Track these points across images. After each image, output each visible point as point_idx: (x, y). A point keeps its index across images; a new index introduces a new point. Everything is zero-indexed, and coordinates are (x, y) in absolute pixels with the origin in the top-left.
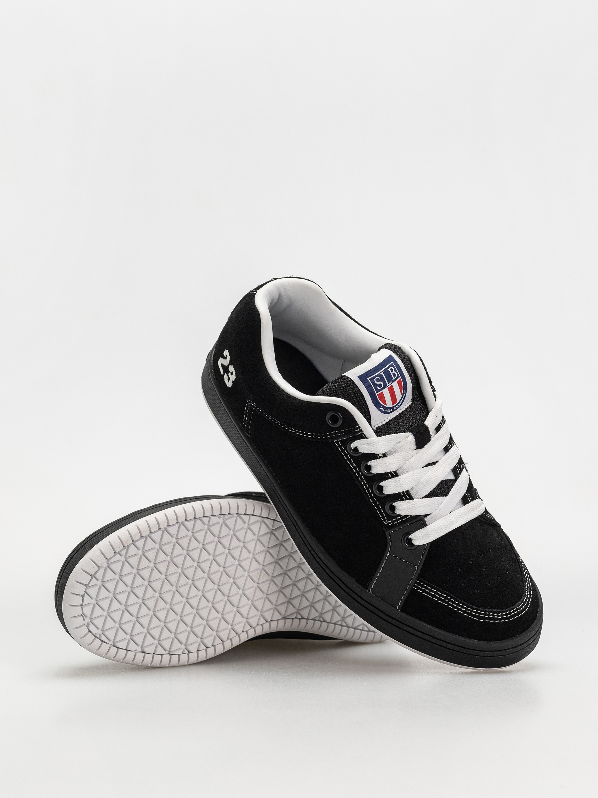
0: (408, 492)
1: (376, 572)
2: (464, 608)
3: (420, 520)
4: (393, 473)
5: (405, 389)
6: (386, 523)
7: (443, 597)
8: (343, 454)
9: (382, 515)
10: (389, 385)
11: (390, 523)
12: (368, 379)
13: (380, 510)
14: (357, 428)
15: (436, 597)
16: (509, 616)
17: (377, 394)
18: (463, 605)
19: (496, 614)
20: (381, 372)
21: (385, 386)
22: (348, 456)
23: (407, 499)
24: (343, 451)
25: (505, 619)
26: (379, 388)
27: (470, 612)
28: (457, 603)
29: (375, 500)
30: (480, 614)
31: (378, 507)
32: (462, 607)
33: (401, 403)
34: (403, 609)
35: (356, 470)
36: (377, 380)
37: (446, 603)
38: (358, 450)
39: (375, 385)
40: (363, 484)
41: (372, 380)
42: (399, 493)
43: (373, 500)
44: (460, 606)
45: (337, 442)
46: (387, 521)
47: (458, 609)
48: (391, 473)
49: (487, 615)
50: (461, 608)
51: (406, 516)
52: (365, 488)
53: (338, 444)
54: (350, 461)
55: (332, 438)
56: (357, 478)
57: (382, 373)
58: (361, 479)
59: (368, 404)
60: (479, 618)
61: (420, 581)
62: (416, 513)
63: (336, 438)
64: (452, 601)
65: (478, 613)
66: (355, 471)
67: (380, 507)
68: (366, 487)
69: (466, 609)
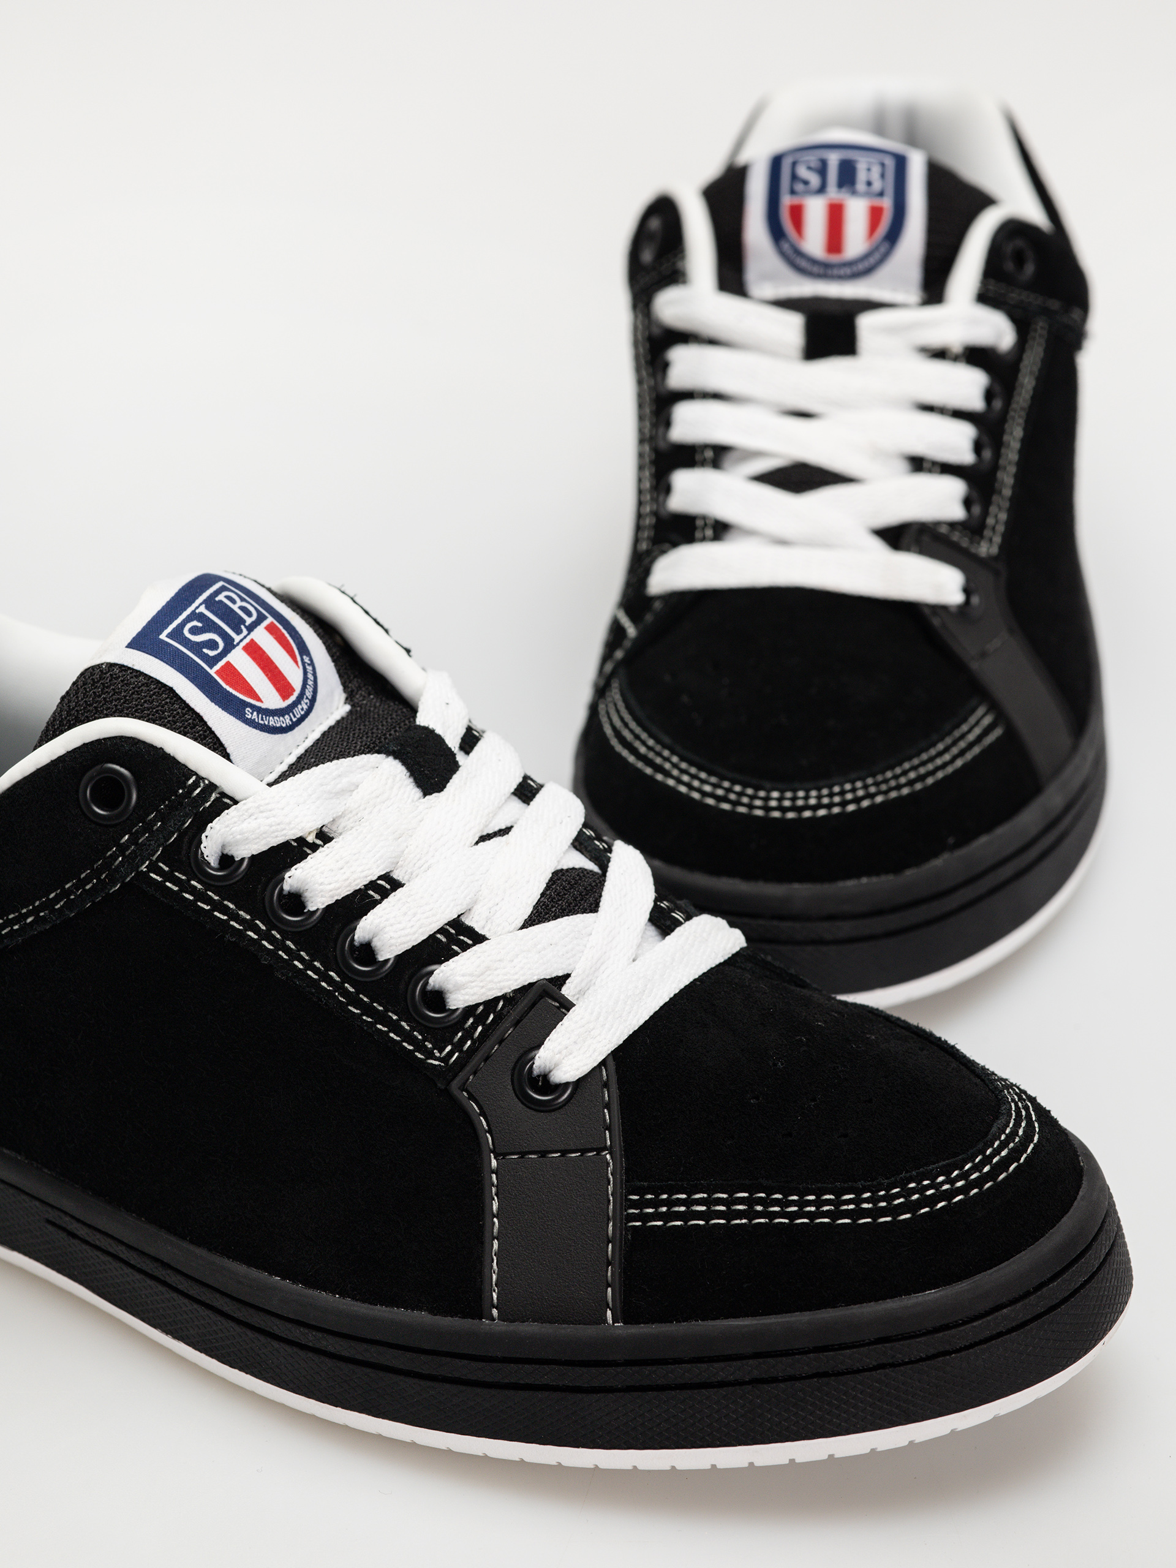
0: (457, 924)
1: (482, 1243)
2: (828, 1202)
3: (541, 997)
4: (380, 882)
5: (304, 650)
6: (436, 1063)
7: (741, 1201)
8: (191, 898)
9: (412, 1040)
10: (241, 641)
11: (451, 1054)
12: (163, 636)
13: (395, 1027)
14: (196, 785)
15: (720, 1215)
16: (987, 1169)
17: (212, 672)
18: (818, 1197)
19: (941, 1179)
20: (197, 608)
21: (230, 645)
22: (210, 893)
23: (465, 947)
24: (185, 886)
25: (978, 1183)
26: (212, 653)
27: (852, 1207)
28: (795, 1198)
29: (365, 999)
30: (889, 1198)
31: (383, 1019)
32: (819, 1203)
33: (309, 693)
34: (627, 1315)
35: (256, 930)
36: (194, 631)
37: (760, 1215)
38: (232, 857)
39: (197, 648)
40: (300, 966)
41: (177, 634)
42: (432, 937)
43: (358, 1004)
44: (809, 1203)
45: (154, 868)
46: (438, 1055)
47: (811, 1216)
48: (372, 885)
49: (913, 1191)
50: (818, 1208)
51: (491, 1004)
52: (315, 977)
53: (159, 871)
54: (225, 910)
55: (132, 862)
56: (273, 954)
57: (202, 609)
58: (287, 950)
59: (198, 710)
60: (895, 1211)
61: (641, 1192)
62: (516, 977)
63: (143, 852)
64: (777, 1202)
65: (883, 1198)
66: (256, 937)
67: (395, 1017)
68: (316, 970)
69: (838, 1203)
